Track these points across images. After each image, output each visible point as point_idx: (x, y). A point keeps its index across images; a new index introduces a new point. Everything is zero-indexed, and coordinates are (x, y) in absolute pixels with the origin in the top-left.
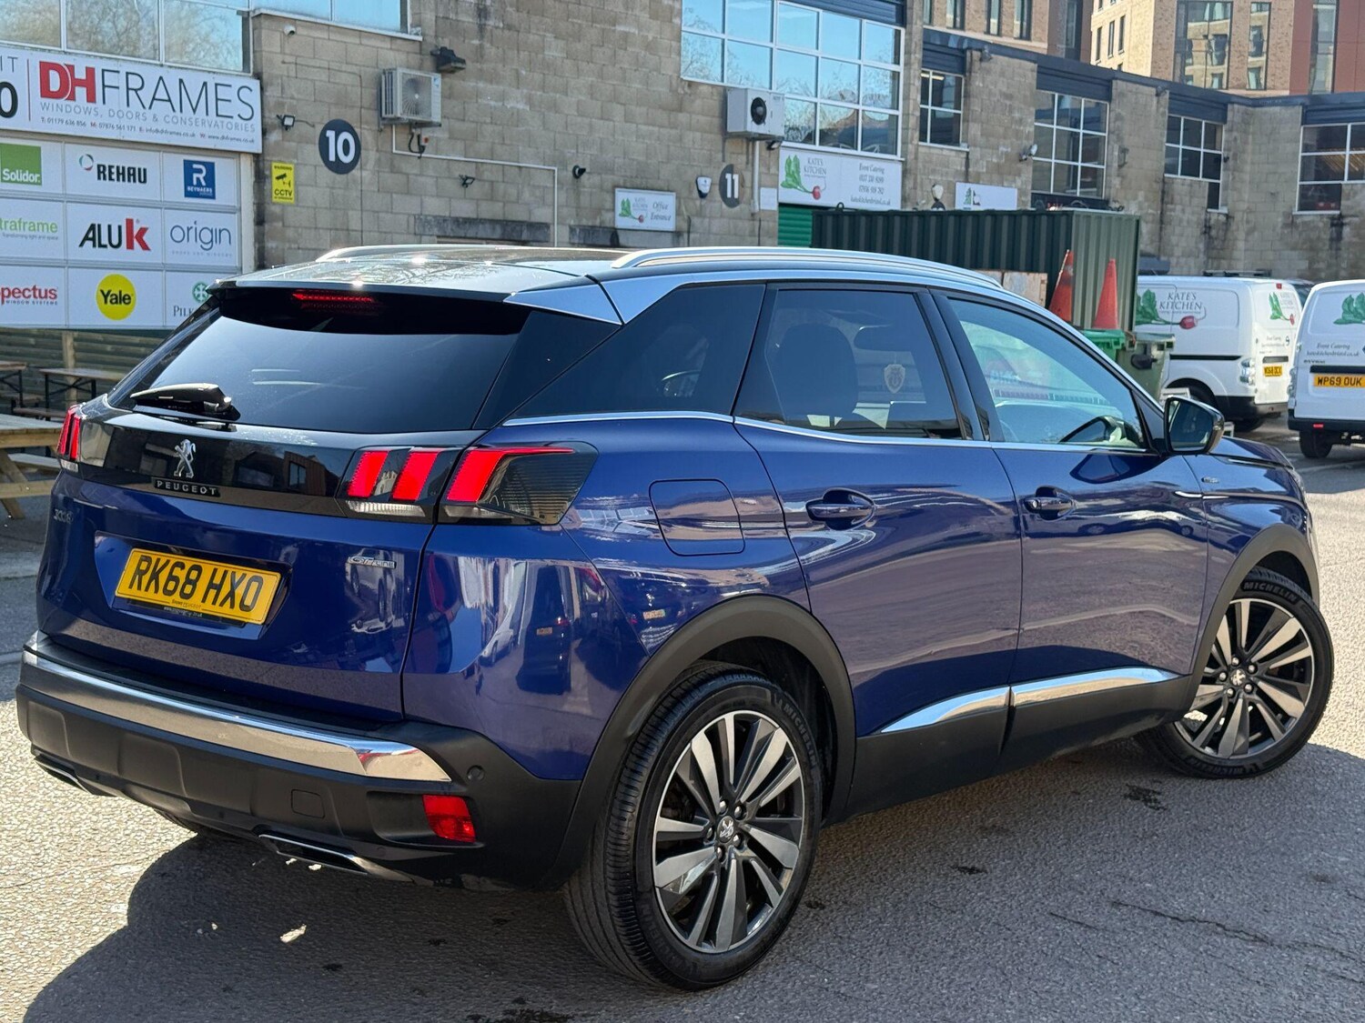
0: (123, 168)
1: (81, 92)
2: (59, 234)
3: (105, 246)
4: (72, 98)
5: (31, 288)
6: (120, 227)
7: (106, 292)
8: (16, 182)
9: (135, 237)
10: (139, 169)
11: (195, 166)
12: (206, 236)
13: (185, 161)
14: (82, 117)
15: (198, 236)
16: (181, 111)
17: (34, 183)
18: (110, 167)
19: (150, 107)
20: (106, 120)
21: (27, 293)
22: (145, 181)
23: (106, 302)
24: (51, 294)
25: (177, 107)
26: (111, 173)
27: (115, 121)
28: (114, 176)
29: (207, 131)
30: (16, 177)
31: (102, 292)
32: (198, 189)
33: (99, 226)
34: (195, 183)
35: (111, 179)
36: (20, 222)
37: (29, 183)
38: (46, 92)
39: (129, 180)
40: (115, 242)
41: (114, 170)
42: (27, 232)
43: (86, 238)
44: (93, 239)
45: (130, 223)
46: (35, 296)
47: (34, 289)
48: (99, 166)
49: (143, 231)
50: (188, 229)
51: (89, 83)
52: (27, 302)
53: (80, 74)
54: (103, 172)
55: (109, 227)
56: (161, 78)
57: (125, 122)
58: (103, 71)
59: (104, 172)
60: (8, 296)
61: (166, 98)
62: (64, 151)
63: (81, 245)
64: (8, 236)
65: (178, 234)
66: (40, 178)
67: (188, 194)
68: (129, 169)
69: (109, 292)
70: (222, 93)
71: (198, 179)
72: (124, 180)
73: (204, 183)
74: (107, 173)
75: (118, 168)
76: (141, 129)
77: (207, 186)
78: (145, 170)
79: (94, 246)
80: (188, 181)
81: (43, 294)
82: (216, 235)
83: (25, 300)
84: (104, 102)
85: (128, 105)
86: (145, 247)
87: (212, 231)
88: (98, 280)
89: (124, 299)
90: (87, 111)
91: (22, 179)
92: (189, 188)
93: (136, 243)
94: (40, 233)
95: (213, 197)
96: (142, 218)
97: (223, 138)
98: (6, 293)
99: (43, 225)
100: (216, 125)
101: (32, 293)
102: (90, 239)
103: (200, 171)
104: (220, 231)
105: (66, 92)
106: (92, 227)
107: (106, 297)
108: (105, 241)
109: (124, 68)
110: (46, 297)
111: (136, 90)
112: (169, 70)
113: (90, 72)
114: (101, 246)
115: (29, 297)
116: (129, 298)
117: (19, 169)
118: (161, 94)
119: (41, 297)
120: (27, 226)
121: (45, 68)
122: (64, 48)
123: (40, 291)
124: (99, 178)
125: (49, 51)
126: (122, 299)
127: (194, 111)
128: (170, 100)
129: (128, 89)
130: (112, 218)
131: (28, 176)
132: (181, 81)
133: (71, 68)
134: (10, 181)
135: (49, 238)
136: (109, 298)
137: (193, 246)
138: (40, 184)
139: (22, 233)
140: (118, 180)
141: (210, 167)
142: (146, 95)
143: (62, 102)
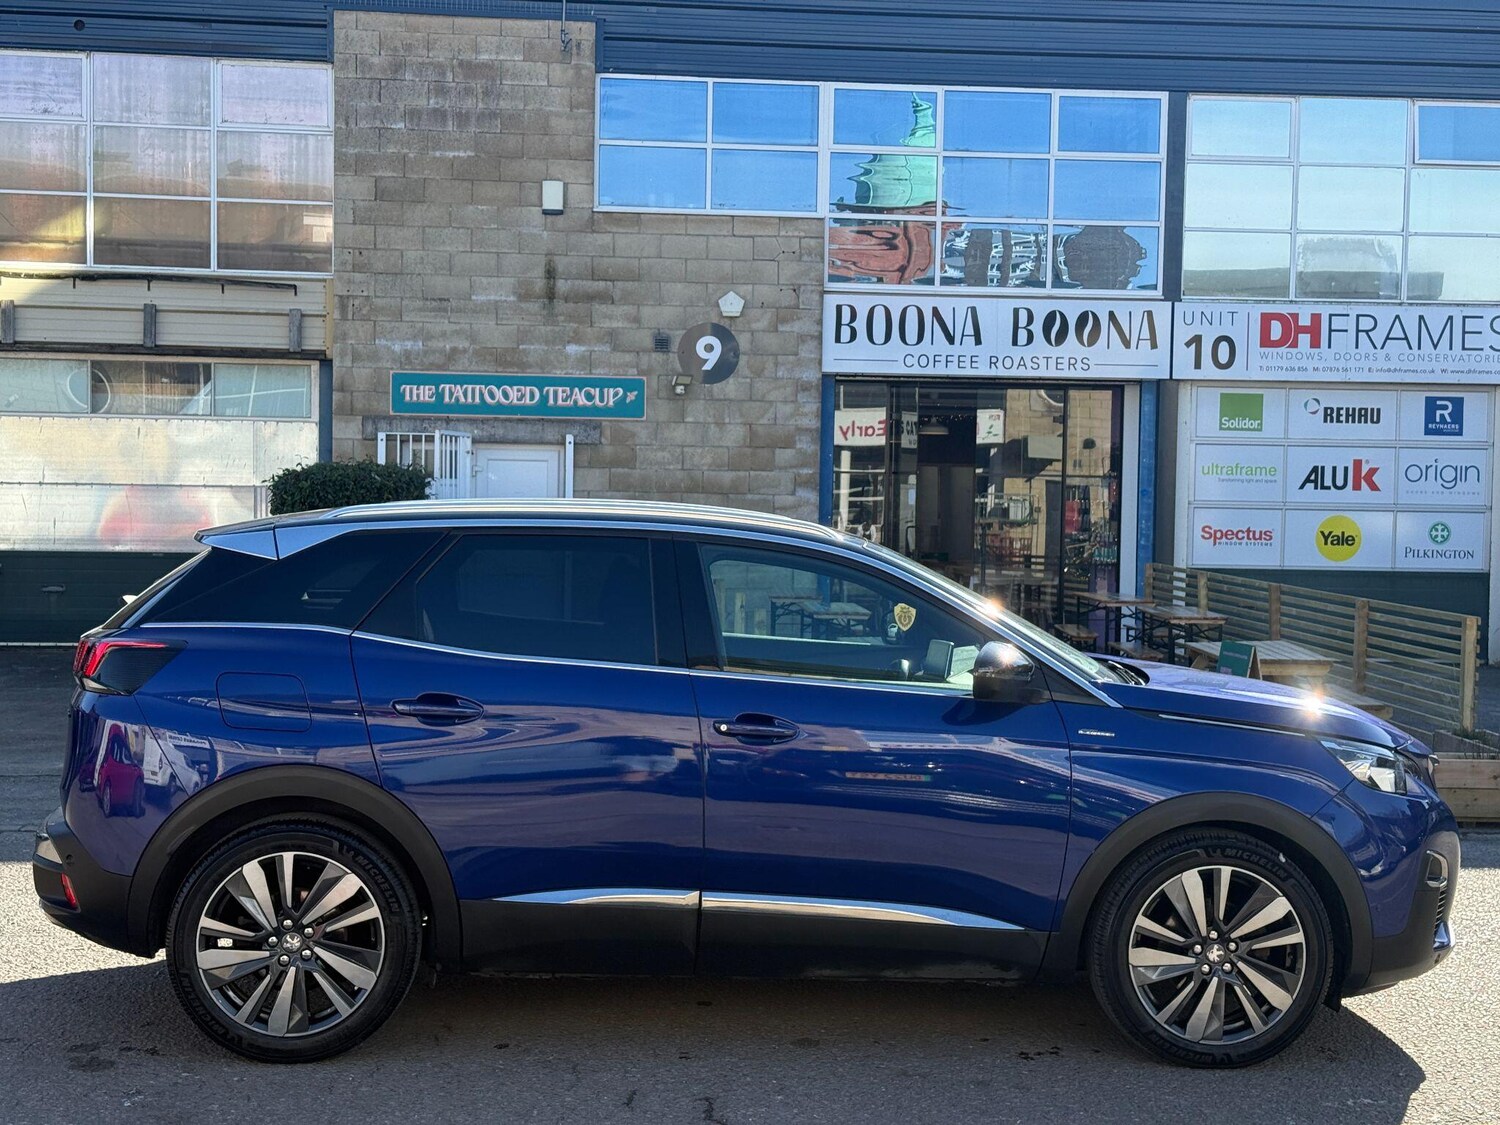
0: (1354, 409)
1: (1304, 339)
2: (1279, 477)
3: (1329, 488)
4: (1295, 345)
5: (1244, 530)
6: (1346, 469)
7: (1326, 534)
8: (1235, 429)
9: (1362, 477)
10: (1372, 410)
11: (1439, 403)
12: (1449, 474)
13: (1427, 398)
14: (1303, 363)
15: (1439, 474)
16: (1419, 348)
17: (1254, 430)
18: (1339, 409)
19: (1382, 348)
20: (1334, 364)
21: (1240, 535)
22: (1378, 421)
23: (1326, 543)
24: (1267, 535)
25: (1414, 344)
26: (1339, 415)
27: (1341, 364)
28: (1343, 418)
29: (1450, 366)
30: (1236, 424)
31: (1322, 533)
32: (1442, 426)
33: (1323, 468)
34: (1438, 420)
35: (1338, 421)
36: (1237, 467)
37: (1249, 429)
38: (1266, 341)
39: (1360, 422)
40: (1340, 482)
41: (1343, 412)
42: (1244, 477)
43: (1308, 480)
44: (1315, 482)
45: (1358, 464)
46: (1249, 538)
47: (1248, 531)
48: (1326, 409)
49: (1373, 471)
50: (1427, 468)
51: (1314, 330)
52: (1240, 544)
53: (1305, 321)
54: (1329, 415)
55: (1334, 469)
56: (1397, 317)
57: (1351, 364)
58: (1331, 316)
59: (1331, 415)
60: (1221, 538)
61: (1403, 336)
62: (1288, 396)
63: (1302, 487)
64: (1223, 480)
65: (1414, 473)
66: (1261, 424)
67: (1428, 432)
68: (1360, 410)
69: (1330, 533)
70: (1471, 325)
71: (1442, 416)
72: (1353, 421)
73: (1449, 420)
74: (1335, 415)
75: (1348, 409)
76: (1370, 370)
77: (1451, 423)
78: (1379, 410)
79: (1316, 488)
80: (1430, 417)
81: (1257, 536)
82: (1461, 473)
83: (1238, 541)
84: (1330, 347)
85: (1357, 347)
86: (1374, 487)
87: (1456, 469)
88: (1319, 521)
89: (1347, 540)
90: (1310, 357)
91: (1242, 425)
92: (1430, 426)
93: (1363, 483)
94: (1258, 477)
95: (1460, 433)
96: (1370, 458)
97: (1469, 371)
98: (1219, 535)
99: (1261, 469)
100: (1462, 358)
101: (1246, 535)
102: (1312, 481)
103: (1445, 407)
104: (1467, 469)
105: (1288, 339)
106: (1315, 469)
107: (1326, 538)
108: (1328, 482)
109: (1354, 311)
110: (1260, 538)
111: (1367, 332)
112: (1410, 308)
113: (1316, 318)
114: (1323, 487)
115: (1243, 538)
116: (1353, 539)
117: (1239, 417)
118: (1397, 332)
119: (1255, 538)
120: (1244, 471)
121: (1266, 319)
122: (1292, 297)
123: (1254, 532)
124: (1325, 421)
125: (1274, 301)
126: (1345, 540)
127: (1435, 347)
128: (1406, 338)
129: (1358, 331)
130: (1337, 460)
131: (1247, 423)
132: (1421, 318)
133: (1295, 316)
134: (1229, 429)
135: (1266, 481)
136: (1330, 540)
137: (1432, 485)
138: (1261, 430)
139: (1239, 477)
140: (1347, 421)
141: (1458, 403)
142: (1378, 336)
143: (1283, 350)
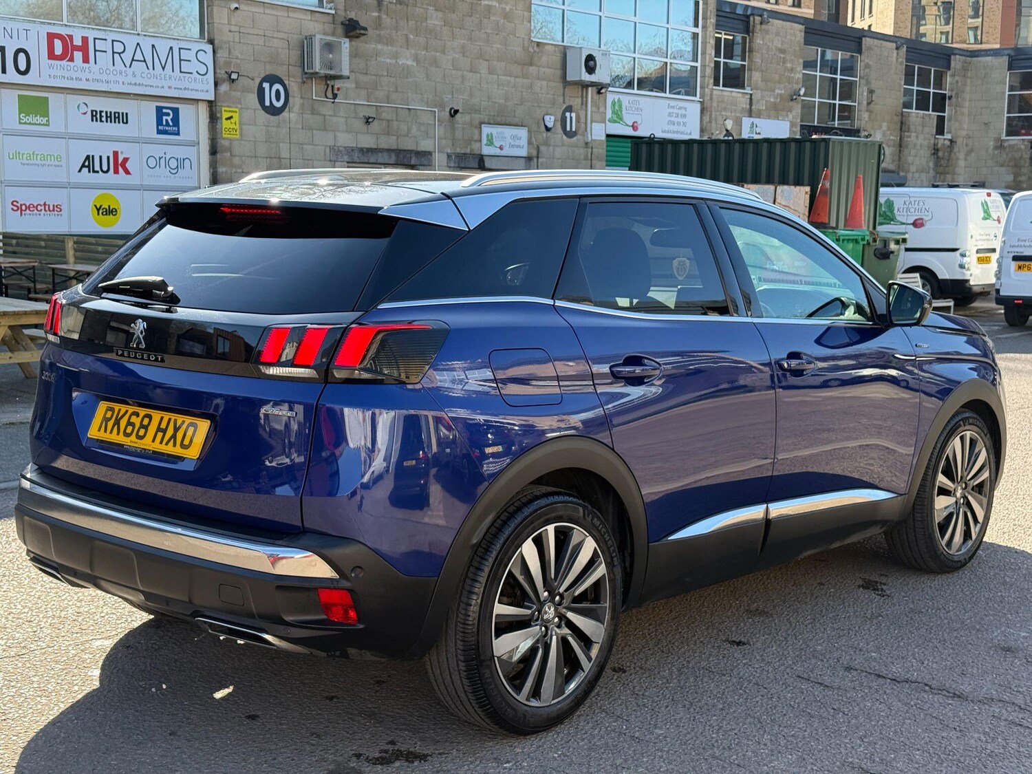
0: (111, 113)
1: (78, 55)
2: (63, 163)
3: (97, 172)
4: (72, 59)
5: (42, 203)
6: (108, 158)
7: (98, 207)
8: (30, 124)
9: (120, 164)
10: (123, 113)
11: (164, 111)
12: (173, 164)
13: (157, 107)
14: (79, 74)
15: (167, 163)
16: (154, 69)
17: (44, 125)
18: (101, 112)
19: (130, 66)
20: (98, 77)
21: (39, 208)
22: (127, 123)
23: (98, 214)
24: (57, 208)
25: (150, 66)
26: (101, 116)
27: (104, 77)
28: (104, 119)
29: (173, 84)
30: (30, 120)
31: (96, 206)
32: (167, 128)
33: (93, 156)
34: (164, 123)
35: (101, 121)
36: (33, 154)
37: (40, 124)
38: (52, 55)
39: (115, 122)
40: (105, 168)
41: (104, 114)
42: (39, 162)
43: (83, 166)
44: (88, 167)
45: (116, 154)
46: (45, 210)
47: (45, 204)
48: (92, 111)
49: (126, 160)
50: (160, 158)
51: (84, 48)
52: (40, 215)
53: (78, 42)
54: (95, 116)
55: (101, 157)
56: (138, 44)
57: (111, 78)
58: (95, 39)
59: (96, 116)
60: (25, 210)
61: (143, 59)
62: (65, 99)
63: (80, 171)
64: (24, 164)
65: (152, 162)
66: (48, 121)
67: (159, 132)
68: (115, 113)
69: (101, 206)
70: (185, 55)
71: (167, 120)
72: (111, 122)
73: (171, 124)
74: (98, 116)
75: (106, 112)
76: (123, 83)
77: (173, 126)
78: (127, 114)
79: (89, 172)
80: (159, 122)
81: (51, 208)
82: (181, 163)
83: (38, 213)
84: (96, 63)
85: (114, 65)
86: (127, 172)
87: (177, 160)
88: (93, 197)
89: (112, 212)
90: (83, 70)
91: (35, 121)
92: (160, 128)
93: (120, 168)
94: (49, 163)
95: (178, 134)
96: (125, 151)
97: (185, 89)
98: (24, 208)
99: (51, 156)
100: (180, 79)
101: (43, 207)
102: (86, 167)
103: (168, 114)
104: (184, 160)
105: (67, 55)
106: (88, 157)
107: (98, 210)
108: (97, 168)
109: (111, 37)
110: (54, 210)
111: (119, 53)
112: (144, 37)
113: (85, 40)
114: (94, 171)
115: (41, 210)
116: (116, 211)
117: (32, 114)
118: (139, 56)
119: (49, 210)
120: (39, 157)
121: (51, 37)
122: (65, 22)
123: (49, 206)
124: (92, 120)
125: (54, 24)
126: (110, 212)
127: (163, 68)
128: (145, 61)
129: (113, 53)
130: (103, 150)
131: (39, 119)
132: (153, 46)
133: (71, 37)
134: (25, 123)
135: (55, 166)
136: (101, 211)
137: (163, 171)
138: (49, 125)
139: (35, 162)
140: (107, 121)
141: (176, 111)
142: (127, 57)
143: (64, 63)
